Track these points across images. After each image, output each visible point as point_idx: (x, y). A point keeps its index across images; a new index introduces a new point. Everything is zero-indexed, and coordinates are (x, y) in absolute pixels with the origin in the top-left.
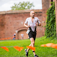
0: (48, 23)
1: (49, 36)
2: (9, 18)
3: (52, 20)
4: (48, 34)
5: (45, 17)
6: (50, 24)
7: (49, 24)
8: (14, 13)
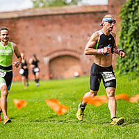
0: (125, 38)
1: (127, 71)
2: (27, 27)
3: (134, 30)
6: (128, 41)
7: (126, 42)
8: (40, 16)
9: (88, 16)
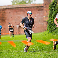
0: (51, 17)
1: (52, 31)
3: (55, 14)
4: (50, 29)
5: (46, 11)
6: (52, 19)
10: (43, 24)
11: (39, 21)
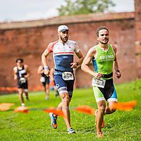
2: (53, 36)
9: (115, 23)
10: (134, 61)
11: (125, 54)
